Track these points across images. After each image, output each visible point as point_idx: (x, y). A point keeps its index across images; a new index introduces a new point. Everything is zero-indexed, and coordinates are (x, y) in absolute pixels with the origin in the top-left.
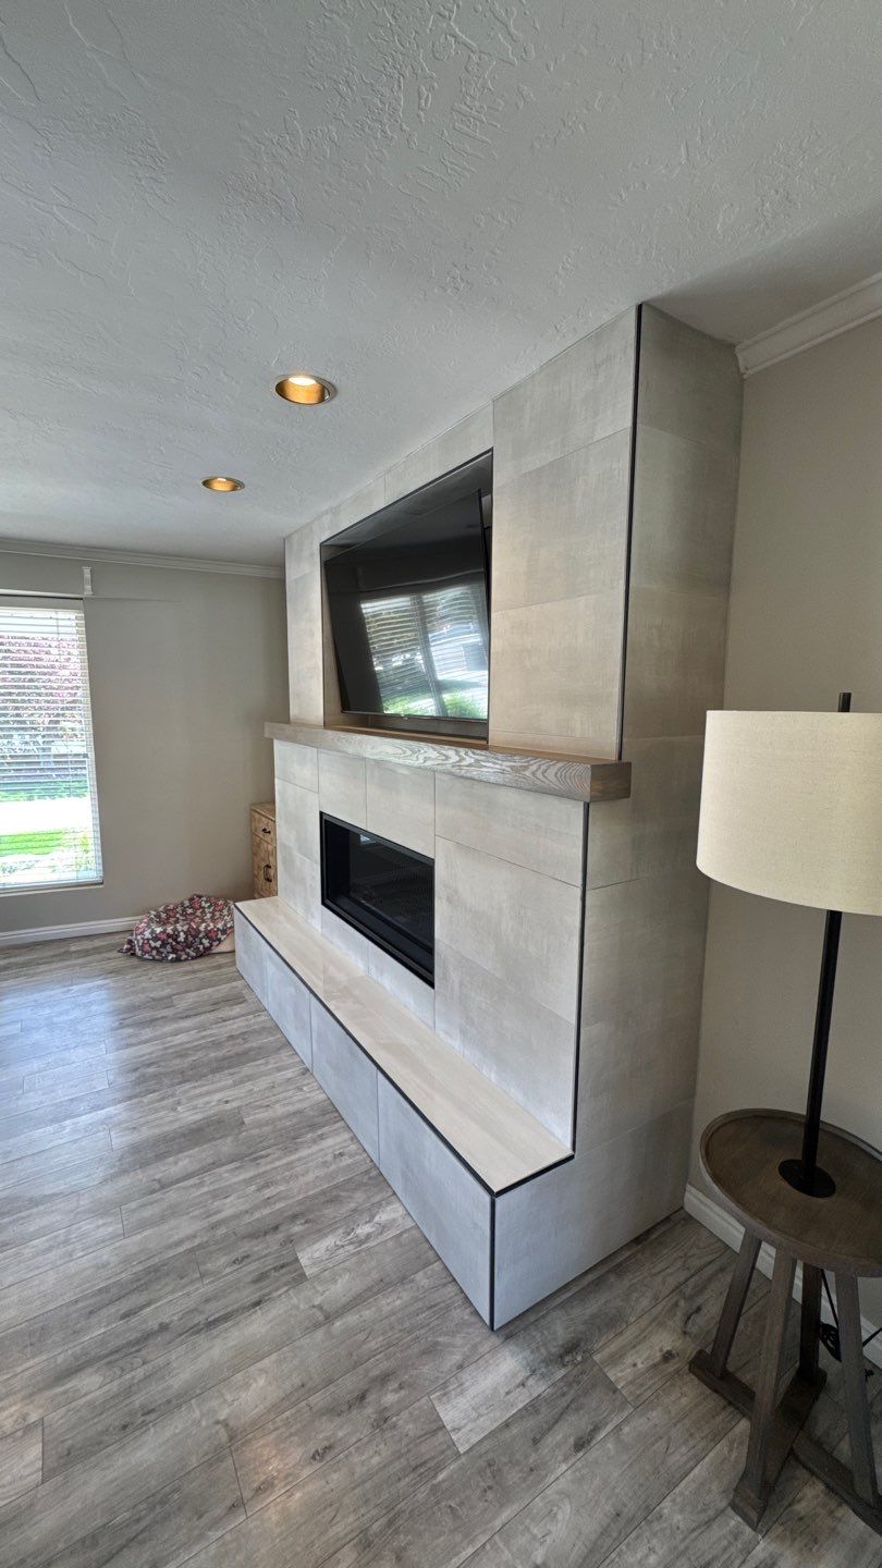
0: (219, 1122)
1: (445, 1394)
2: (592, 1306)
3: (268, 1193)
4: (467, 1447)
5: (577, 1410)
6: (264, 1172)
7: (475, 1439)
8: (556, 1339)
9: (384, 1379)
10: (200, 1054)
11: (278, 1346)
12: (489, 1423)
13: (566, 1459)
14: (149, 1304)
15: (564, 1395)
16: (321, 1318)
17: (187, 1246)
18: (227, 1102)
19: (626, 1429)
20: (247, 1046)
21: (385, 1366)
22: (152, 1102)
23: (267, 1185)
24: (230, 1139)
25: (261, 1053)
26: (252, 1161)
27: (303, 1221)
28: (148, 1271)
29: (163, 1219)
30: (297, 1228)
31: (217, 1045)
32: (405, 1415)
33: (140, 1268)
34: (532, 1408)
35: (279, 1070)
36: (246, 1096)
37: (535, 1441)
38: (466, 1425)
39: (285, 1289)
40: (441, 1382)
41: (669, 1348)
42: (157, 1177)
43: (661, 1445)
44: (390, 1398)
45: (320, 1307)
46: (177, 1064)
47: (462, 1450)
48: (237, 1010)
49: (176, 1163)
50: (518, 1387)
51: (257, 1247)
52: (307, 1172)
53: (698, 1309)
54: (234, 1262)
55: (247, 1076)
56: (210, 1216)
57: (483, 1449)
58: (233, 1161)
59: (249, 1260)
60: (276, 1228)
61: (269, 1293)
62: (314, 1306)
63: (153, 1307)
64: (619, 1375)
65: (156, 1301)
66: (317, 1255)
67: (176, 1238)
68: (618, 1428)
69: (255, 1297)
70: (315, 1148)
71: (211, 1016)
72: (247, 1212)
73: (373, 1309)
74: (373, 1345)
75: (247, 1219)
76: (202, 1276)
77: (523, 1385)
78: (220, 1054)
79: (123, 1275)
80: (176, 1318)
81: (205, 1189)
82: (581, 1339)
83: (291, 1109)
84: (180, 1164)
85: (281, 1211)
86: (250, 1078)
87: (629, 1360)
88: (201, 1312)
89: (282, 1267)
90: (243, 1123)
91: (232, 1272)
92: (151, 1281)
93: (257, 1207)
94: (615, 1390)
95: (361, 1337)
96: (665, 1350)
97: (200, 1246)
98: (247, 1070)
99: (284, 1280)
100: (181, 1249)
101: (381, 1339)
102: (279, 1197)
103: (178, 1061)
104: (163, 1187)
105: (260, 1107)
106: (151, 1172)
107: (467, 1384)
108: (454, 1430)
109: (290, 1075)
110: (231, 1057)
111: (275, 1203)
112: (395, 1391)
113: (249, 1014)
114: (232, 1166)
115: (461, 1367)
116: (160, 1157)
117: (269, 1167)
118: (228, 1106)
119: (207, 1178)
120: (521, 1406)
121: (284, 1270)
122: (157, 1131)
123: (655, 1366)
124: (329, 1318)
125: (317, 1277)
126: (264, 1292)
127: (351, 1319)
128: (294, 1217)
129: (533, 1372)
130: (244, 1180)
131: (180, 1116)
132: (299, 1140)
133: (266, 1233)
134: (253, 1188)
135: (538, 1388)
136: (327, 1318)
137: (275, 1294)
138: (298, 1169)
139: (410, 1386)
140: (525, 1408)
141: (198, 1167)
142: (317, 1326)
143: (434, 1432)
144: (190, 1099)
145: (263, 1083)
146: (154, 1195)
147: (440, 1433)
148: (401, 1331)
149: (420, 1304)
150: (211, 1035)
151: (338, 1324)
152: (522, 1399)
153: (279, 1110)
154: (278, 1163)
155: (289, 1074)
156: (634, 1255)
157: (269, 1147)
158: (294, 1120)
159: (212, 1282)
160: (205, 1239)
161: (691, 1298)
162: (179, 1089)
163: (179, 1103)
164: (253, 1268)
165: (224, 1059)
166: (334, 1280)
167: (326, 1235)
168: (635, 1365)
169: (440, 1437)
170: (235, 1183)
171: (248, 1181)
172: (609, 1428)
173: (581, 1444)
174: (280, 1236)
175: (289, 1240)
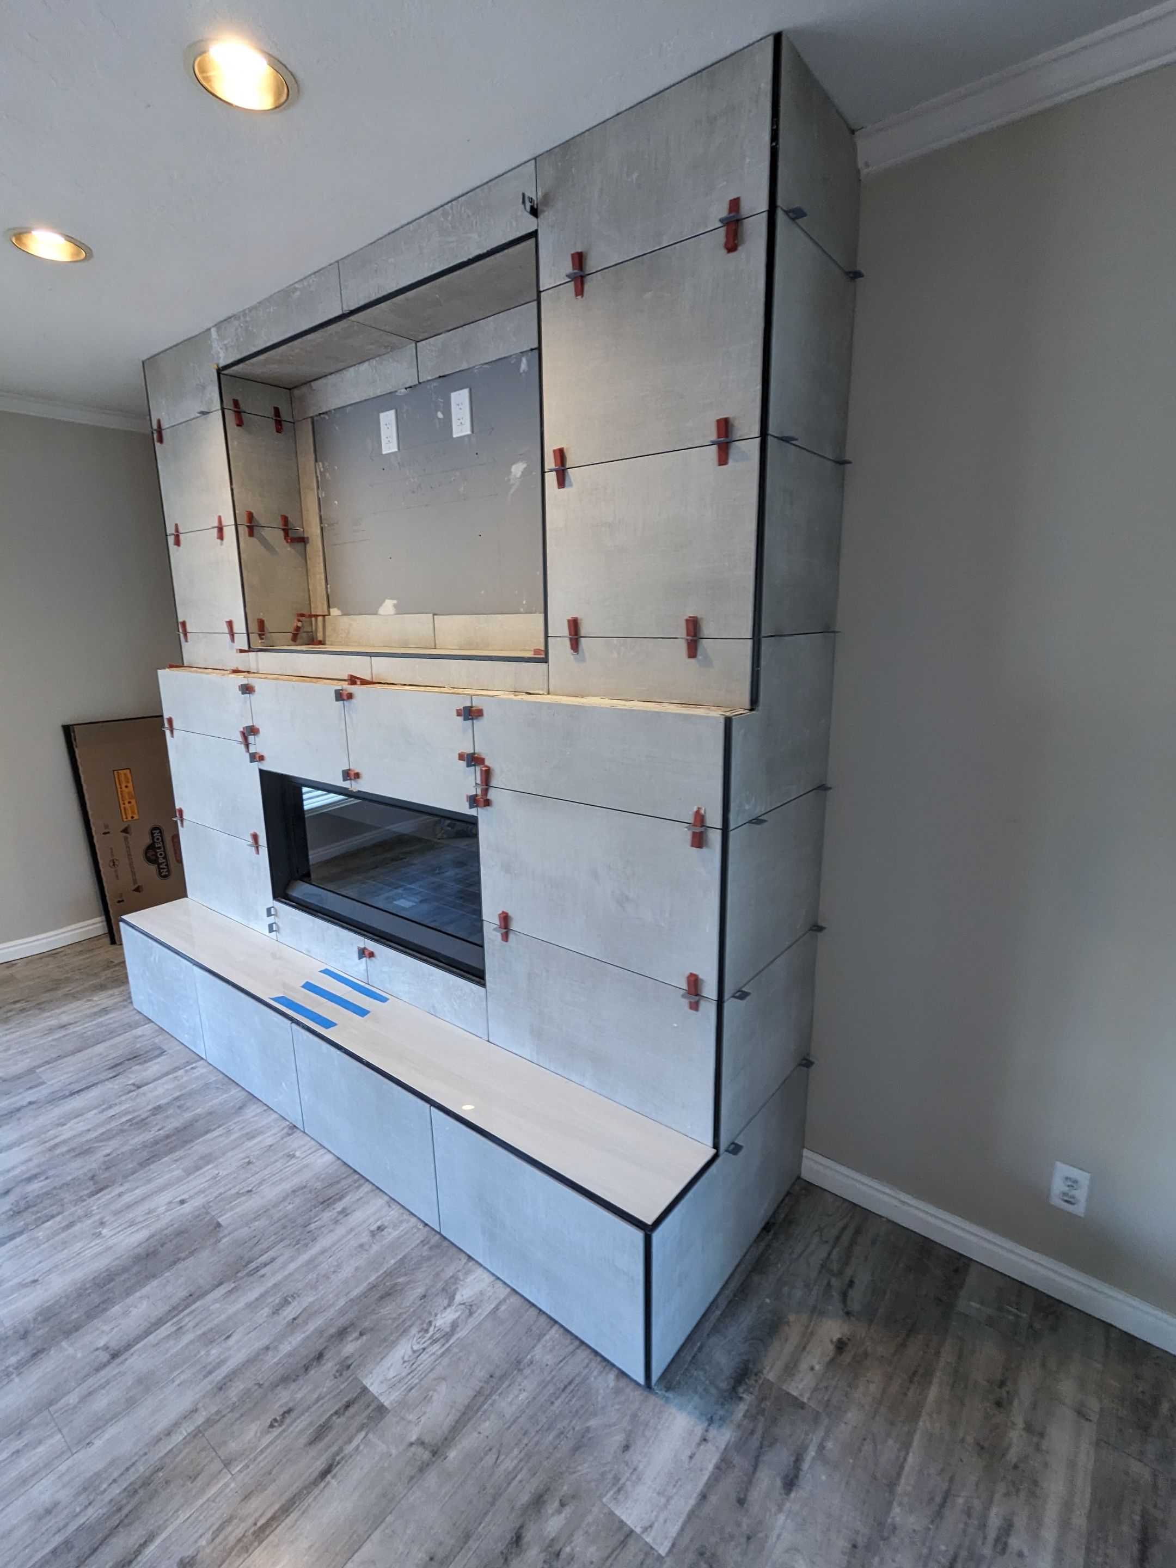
0: (179, 1233)
1: (619, 1490)
2: (748, 1317)
3: (290, 1312)
4: (667, 1544)
5: (771, 1445)
6: (275, 1285)
7: (674, 1530)
8: (722, 1370)
9: (538, 1501)
10: (114, 1144)
11: (377, 1521)
12: (684, 1503)
13: (780, 1509)
14: (151, 1538)
15: (752, 1432)
16: (426, 1455)
17: (187, 1428)
18: (182, 1202)
19: (829, 1445)
20: (188, 1115)
21: (533, 1485)
22: (55, 1234)
23: (285, 1302)
24: (205, 1254)
25: (213, 1120)
26: (250, 1274)
27: (356, 1334)
28: (132, 1492)
29: (131, 1403)
30: (350, 1347)
31: (141, 1124)
32: (579, 1538)
33: (116, 1490)
34: (724, 1465)
35: (250, 1136)
36: (210, 1187)
37: (741, 1502)
38: (657, 1517)
39: (363, 1434)
40: (610, 1476)
41: (839, 1336)
42: (101, 1343)
43: (868, 1447)
44: (553, 1524)
45: (421, 1443)
46: (77, 1168)
47: (663, 1551)
48: (153, 1068)
49: (126, 1313)
50: (699, 1444)
51: (300, 1392)
52: (339, 1266)
53: (851, 1283)
54: (271, 1426)
55: (202, 1158)
56: (210, 1373)
57: (685, 1540)
58: (220, 1284)
59: (293, 1415)
60: (320, 1356)
61: (341, 1449)
62: (411, 1444)
63: (158, 1541)
64: (800, 1386)
65: (162, 1528)
66: (391, 1374)
67: (164, 1422)
68: (821, 1447)
69: (320, 1465)
70: (340, 1231)
71: (115, 1085)
72: (267, 1348)
73: (493, 1417)
74: (508, 1464)
75: (272, 1359)
76: (227, 1464)
77: (705, 1440)
78: (148, 1136)
79: (90, 1511)
80: (203, 1542)
81: (190, 1337)
82: (748, 1361)
83: (287, 1186)
84: (134, 1312)
85: (320, 1332)
86: (208, 1159)
87: (804, 1366)
88: (243, 1520)
89: (347, 1406)
90: (219, 1225)
91: (271, 1443)
92: (141, 1503)
93: (281, 1337)
94: (802, 1406)
95: (490, 1459)
96: (835, 1339)
97: (209, 1422)
98: (199, 1147)
99: (355, 1424)
100: (177, 1438)
101: (516, 1451)
102: (308, 1314)
103: (78, 1162)
104: (115, 1356)
105: (239, 1195)
106: (87, 1339)
107: (641, 1467)
108: (645, 1530)
109: (270, 1141)
110: (167, 1137)
111: (306, 1322)
112: (559, 1512)
113: (177, 1069)
114: (222, 1290)
115: (626, 1448)
116: (95, 1312)
117: (279, 1277)
118: (187, 1208)
119: (187, 1319)
120: (711, 1467)
121: (352, 1410)
122: (78, 1275)
123: (832, 1362)
124: (437, 1451)
125: (402, 1404)
126: (334, 1449)
127: (468, 1441)
128: (342, 1333)
129: (711, 1421)
130: (249, 1305)
131: (110, 1243)
132: (313, 1226)
133: (307, 1368)
134: (266, 1311)
135: (724, 1436)
136: (434, 1453)
137: (349, 1449)
138: (325, 1266)
139: (573, 1497)
140: (717, 1467)
141: (167, 1308)
142: (423, 1468)
143: (623, 1543)
144: (117, 1213)
145: (231, 1162)
146: (103, 1373)
147: (631, 1541)
148: (537, 1432)
149: (551, 1389)
150: (126, 1113)
151: (452, 1454)
152: (710, 1458)
153: (270, 1193)
154: (292, 1266)
155: (268, 1139)
156: (769, 1246)
157: (269, 1248)
158: (297, 1201)
159: (247, 1466)
160: (214, 1409)
161: (840, 1273)
162: (94, 1203)
163: (102, 1224)
164: (302, 1425)
165: (156, 1143)
166: (427, 1399)
167: (394, 1343)
168: (812, 1369)
169: (632, 1547)
170: (236, 1314)
171: (253, 1306)
172: (812, 1452)
173: (790, 1483)
174: (329, 1365)
175: (345, 1366)
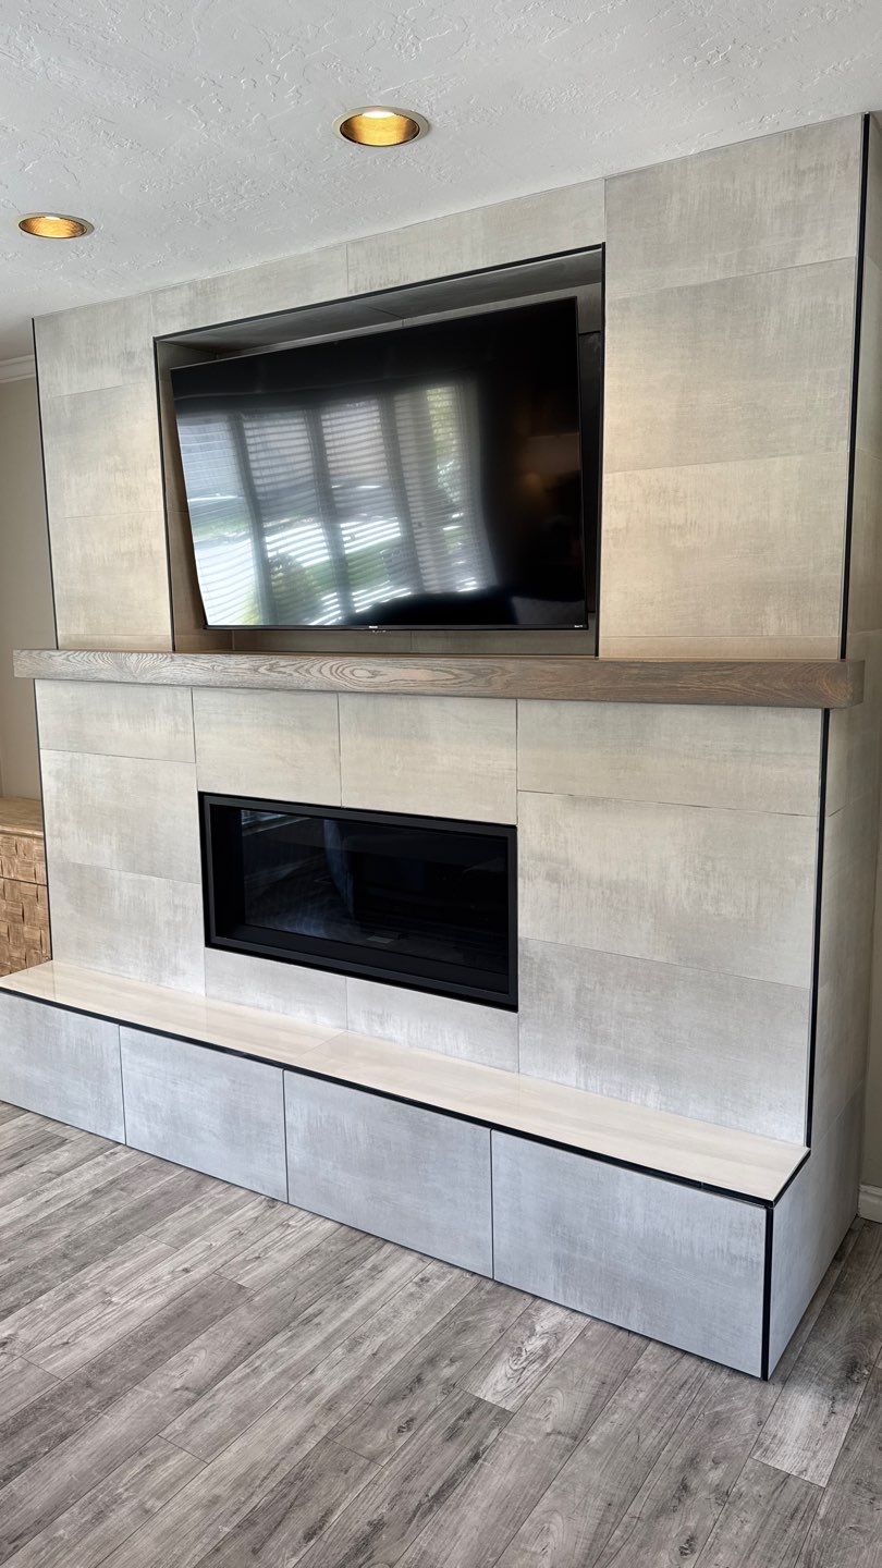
1: (766, 1451)
3: (367, 1349)
6: (336, 1331)
11: (544, 1484)
16: (568, 1440)
17: (314, 1438)
18: (187, 1270)
23: (357, 1342)
27: (447, 1362)
30: (448, 1371)
35: (225, 1212)
38: (809, 1465)
39: (495, 1433)
40: (752, 1442)
45: (558, 1433)
50: (830, 1416)
51: (415, 1406)
52: (396, 1312)
54: (400, 1431)
58: (278, 1332)
59: (419, 1422)
60: (419, 1380)
61: (481, 1443)
62: (549, 1434)
66: (500, 1387)
69: (466, 1453)
70: (380, 1286)
72: (360, 1377)
73: (620, 1411)
76: (373, 1460)
77: (833, 1413)
82: (854, 1357)
83: (298, 1251)
85: (406, 1362)
86: (190, 1233)
88: (413, 1492)
89: (469, 1413)
90: (241, 1287)
91: (408, 1441)
93: (370, 1368)
95: (632, 1439)
97: (334, 1432)
99: (484, 1424)
100: (310, 1444)
101: (655, 1432)
102: (387, 1350)
105: (246, 1261)
107: (780, 1434)
108: (801, 1474)
111: (388, 1356)
117: (337, 1323)
118: (195, 1275)
121: (475, 1415)
124: (577, 1437)
125: (521, 1408)
126: (474, 1442)
127: (604, 1429)
129: (834, 1399)
130: (319, 1347)
132: (347, 1283)
133: (411, 1390)
134: (341, 1350)
136: (574, 1438)
137: (489, 1441)
138: (381, 1312)
139: (724, 1458)
142: (570, 1449)
145: (220, 1234)
147: (791, 1480)
149: (668, 1388)
151: (593, 1438)
154: (346, 1315)
156: (843, 1273)
157: (313, 1302)
164: (431, 1427)
166: (546, 1403)
167: (491, 1366)
169: (794, 1484)
174: (433, 1385)
175: (449, 1387)
